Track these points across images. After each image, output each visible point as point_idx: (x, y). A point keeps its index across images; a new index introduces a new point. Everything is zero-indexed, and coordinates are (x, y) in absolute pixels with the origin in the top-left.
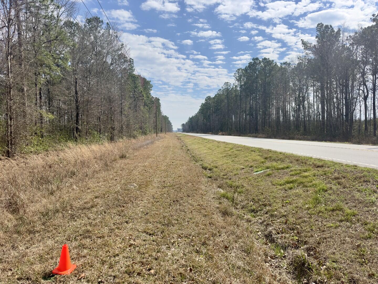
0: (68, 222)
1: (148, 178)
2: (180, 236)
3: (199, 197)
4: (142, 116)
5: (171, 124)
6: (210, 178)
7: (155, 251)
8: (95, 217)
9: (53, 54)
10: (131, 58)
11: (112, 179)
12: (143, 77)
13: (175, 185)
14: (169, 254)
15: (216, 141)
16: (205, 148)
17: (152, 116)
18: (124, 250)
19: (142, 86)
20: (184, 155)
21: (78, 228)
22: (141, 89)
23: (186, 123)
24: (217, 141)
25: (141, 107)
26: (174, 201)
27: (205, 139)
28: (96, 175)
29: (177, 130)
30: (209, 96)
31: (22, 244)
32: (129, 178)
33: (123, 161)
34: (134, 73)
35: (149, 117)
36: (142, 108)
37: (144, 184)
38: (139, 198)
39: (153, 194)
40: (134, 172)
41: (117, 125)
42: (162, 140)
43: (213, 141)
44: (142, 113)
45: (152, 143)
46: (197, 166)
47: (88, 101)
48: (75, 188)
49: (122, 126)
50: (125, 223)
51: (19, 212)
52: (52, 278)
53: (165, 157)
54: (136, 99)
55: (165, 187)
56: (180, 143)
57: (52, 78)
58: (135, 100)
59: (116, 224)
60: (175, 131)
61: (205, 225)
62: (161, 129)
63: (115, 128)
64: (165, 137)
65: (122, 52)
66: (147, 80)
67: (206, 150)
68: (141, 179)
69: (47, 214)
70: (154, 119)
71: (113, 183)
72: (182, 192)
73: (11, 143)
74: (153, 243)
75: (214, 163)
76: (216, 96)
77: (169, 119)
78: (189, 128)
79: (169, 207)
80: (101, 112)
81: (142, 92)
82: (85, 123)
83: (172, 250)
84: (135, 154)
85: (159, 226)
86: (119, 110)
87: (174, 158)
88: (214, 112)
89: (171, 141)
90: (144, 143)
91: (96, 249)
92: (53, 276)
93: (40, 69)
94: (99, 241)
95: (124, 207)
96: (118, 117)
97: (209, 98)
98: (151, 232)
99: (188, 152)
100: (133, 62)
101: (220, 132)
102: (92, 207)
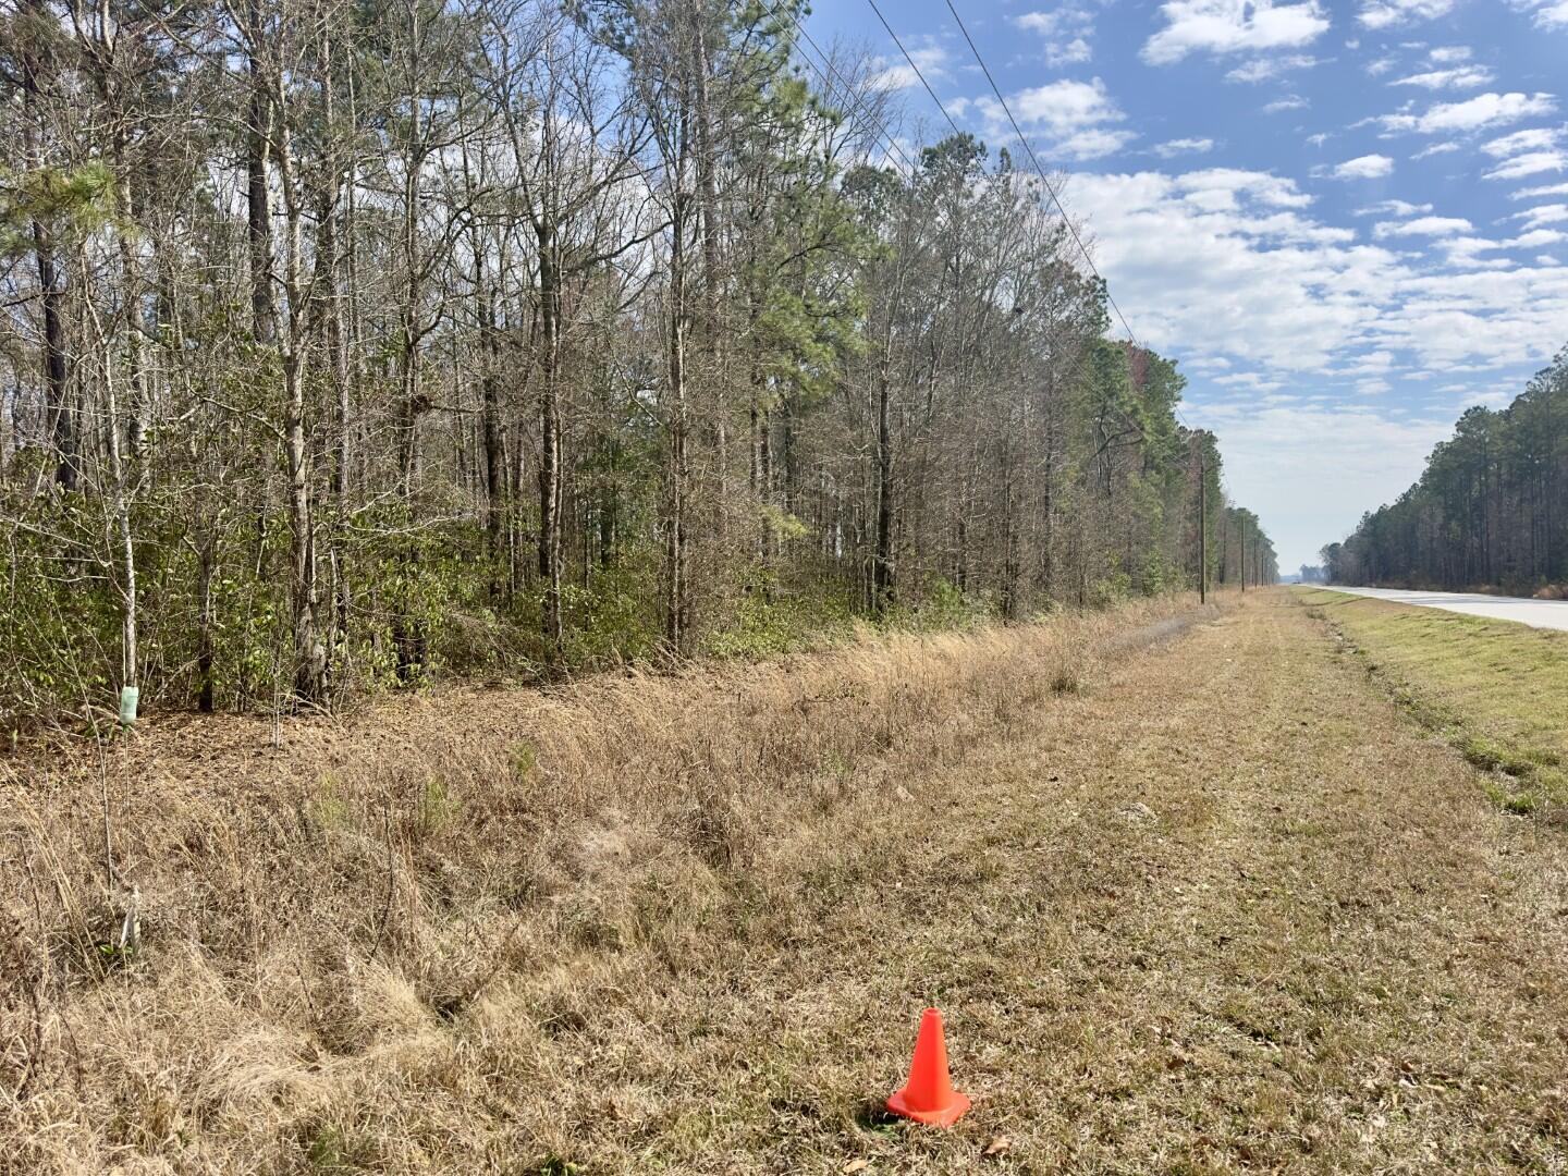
0: (903, 923)
1: (1200, 787)
2: (1406, 1068)
3: (1477, 900)
4: (1135, 515)
5: (1268, 547)
6: (1522, 811)
7: (1293, 1112)
8: (1005, 920)
9: (810, 302)
10: (1096, 277)
11: (1037, 775)
12: (1142, 347)
13: (1335, 832)
14: (1364, 1138)
15: (1530, 629)
16: (1467, 663)
17: (1181, 509)
18: (1150, 1078)
19: (1139, 385)
20: (1355, 694)
21: (946, 953)
22: (1131, 398)
23: (1349, 542)
24: (1537, 630)
25: (1131, 476)
26: (1343, 905)
27: (1462, 619)
28: (972, 754)
29: (1301, 573)
30: (1476, 409)
31: (758, 980)
32: (1111, 778)
33: (1069, 705)
34: (1106, 336)
35: (1166, 519)
36: (1133, 478)
37: (1184, 813)
38: (1173, 868)
39: (1237, 857)
40: (1128, 754)
41: (1027, 553)
42: (1231, 620)
43: (1514, 629)
44: (1132, 501)
45: (1184, 630)
46: (1439, 747)
47: (923, 464)
48: (903, 796)
49: (1047, 560)
50: (1133, 967)
51: (729, 860)
52: (888, 1127)
53: (1261, 695)
54: (1107, 444)
55: (1287, 834)
56: (1324, 634)
57: (804, 389)
58: (1104, 447)
59: (1093, 961)
60: (1287, 579)
61: (1540, 1039)
62: (1222, 569)
63: (1021, 568)
64: (1242, 606)
65: (1061, 257)
66: (1161, 359)
67: (1474, 670)
68: (1166, 789)
69: (824, 881)
70: (1189, 525)
71: (1043, 791)
72: (1381, 866)
73: (680, 621)
74: (1276, 1073)
75: (1536, 737)
76: (1518, 401)
77: (1261, 525)
78: (1367, 562)
79: (1327, 928)
80: (969, 504)
81: (1135, 411)
82: (912, 551)
83: (1375, 1123)
84: (1116, 678)
85: (1292, 1003)
86: (1036, 494)
87: (1307, 705)
88: (1510, 485)
89: (1275, 624)
90: (1148, 632)
91: (1033, 1050)
92: (892, 1119)
93: (767, 361)
94: (1039, 1020)
95: (1112, 895)
96: (1031, 521)
97: (1476, 417)
98: (1259, 1026)
99: (1375, 679)
100: (1104, 289)
101: (1546, 585)
102: (983, 878)
